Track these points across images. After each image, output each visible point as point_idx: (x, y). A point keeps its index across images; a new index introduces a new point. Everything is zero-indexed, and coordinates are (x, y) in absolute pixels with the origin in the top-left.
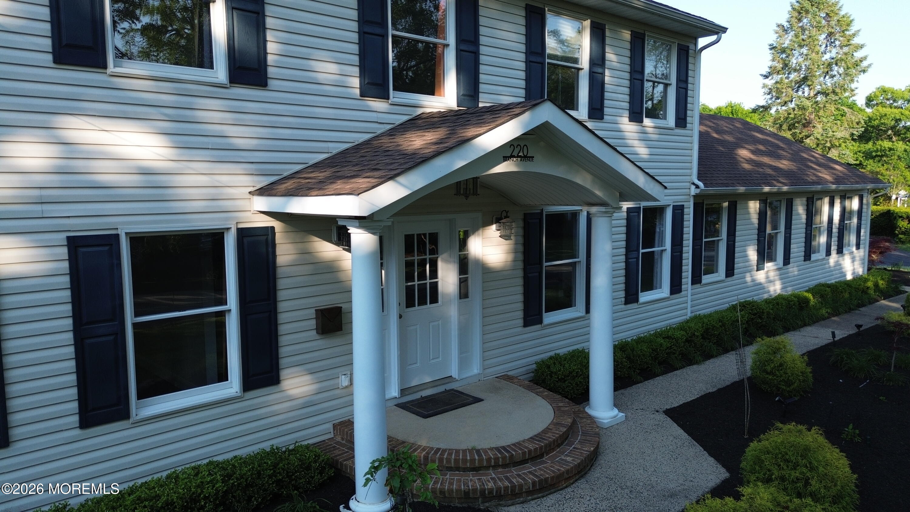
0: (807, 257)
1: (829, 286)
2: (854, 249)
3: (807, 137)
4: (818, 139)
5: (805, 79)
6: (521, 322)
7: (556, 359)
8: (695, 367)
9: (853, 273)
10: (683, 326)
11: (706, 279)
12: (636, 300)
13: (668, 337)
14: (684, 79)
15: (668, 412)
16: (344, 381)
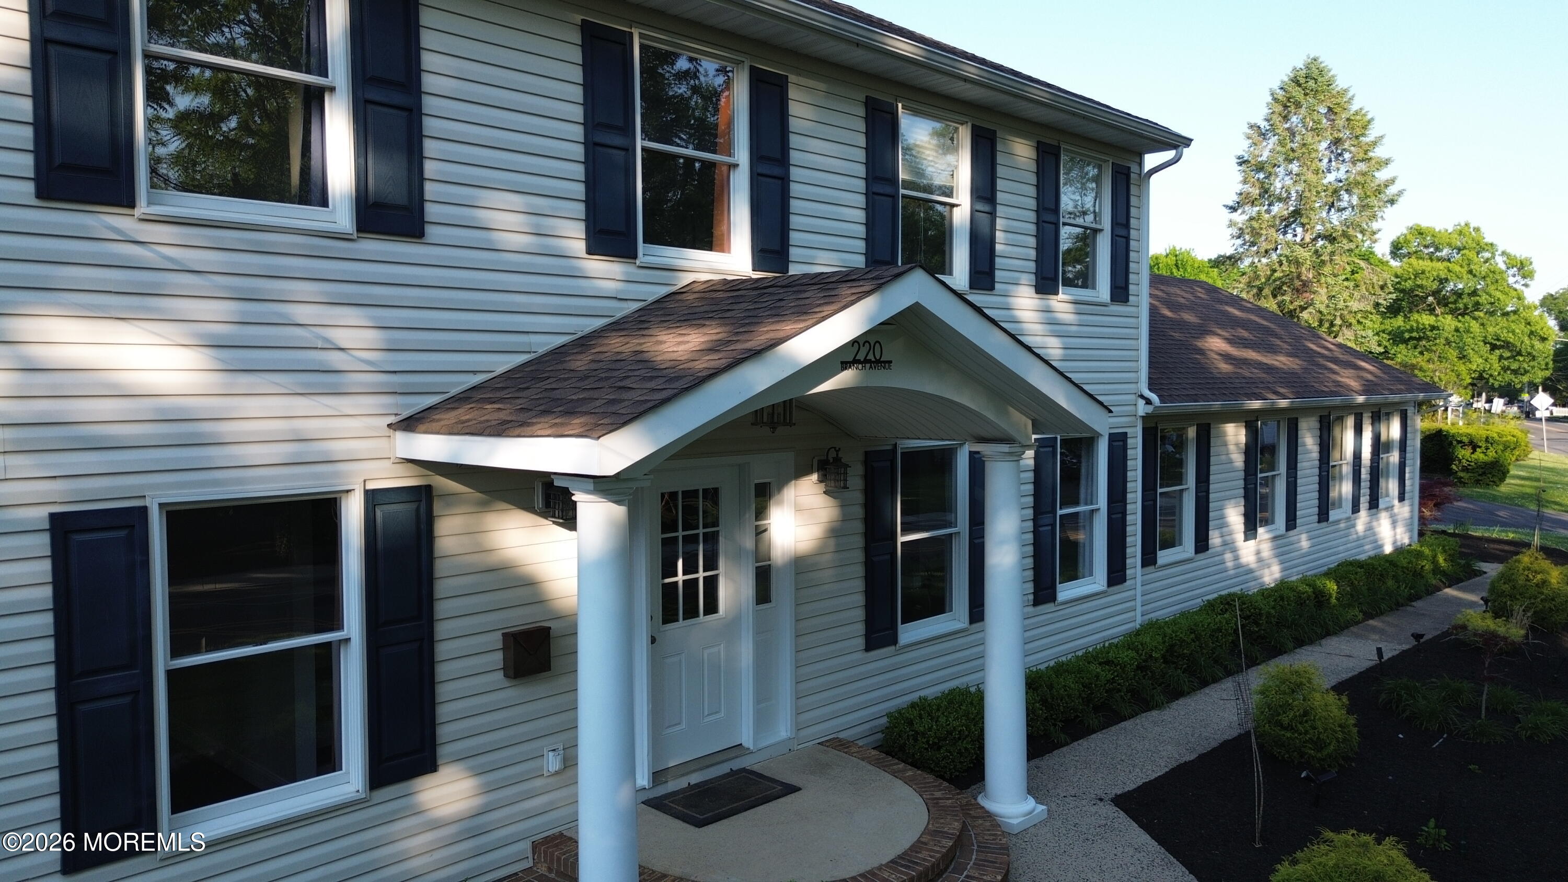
0: (1323, 515)
1: (1360, 564)
2: (1396, 502)
3: (1303, 309)
4: (1320, 312)
5: (1297, 213)
6: (860, 642)
7: (922, 707)
8: (1155, 713)
9: (1395, 542)
11: (1164, 556)
12: (1053, 598)
14: (1122, 222)
15: (1120, 801)
16: (553, 762)
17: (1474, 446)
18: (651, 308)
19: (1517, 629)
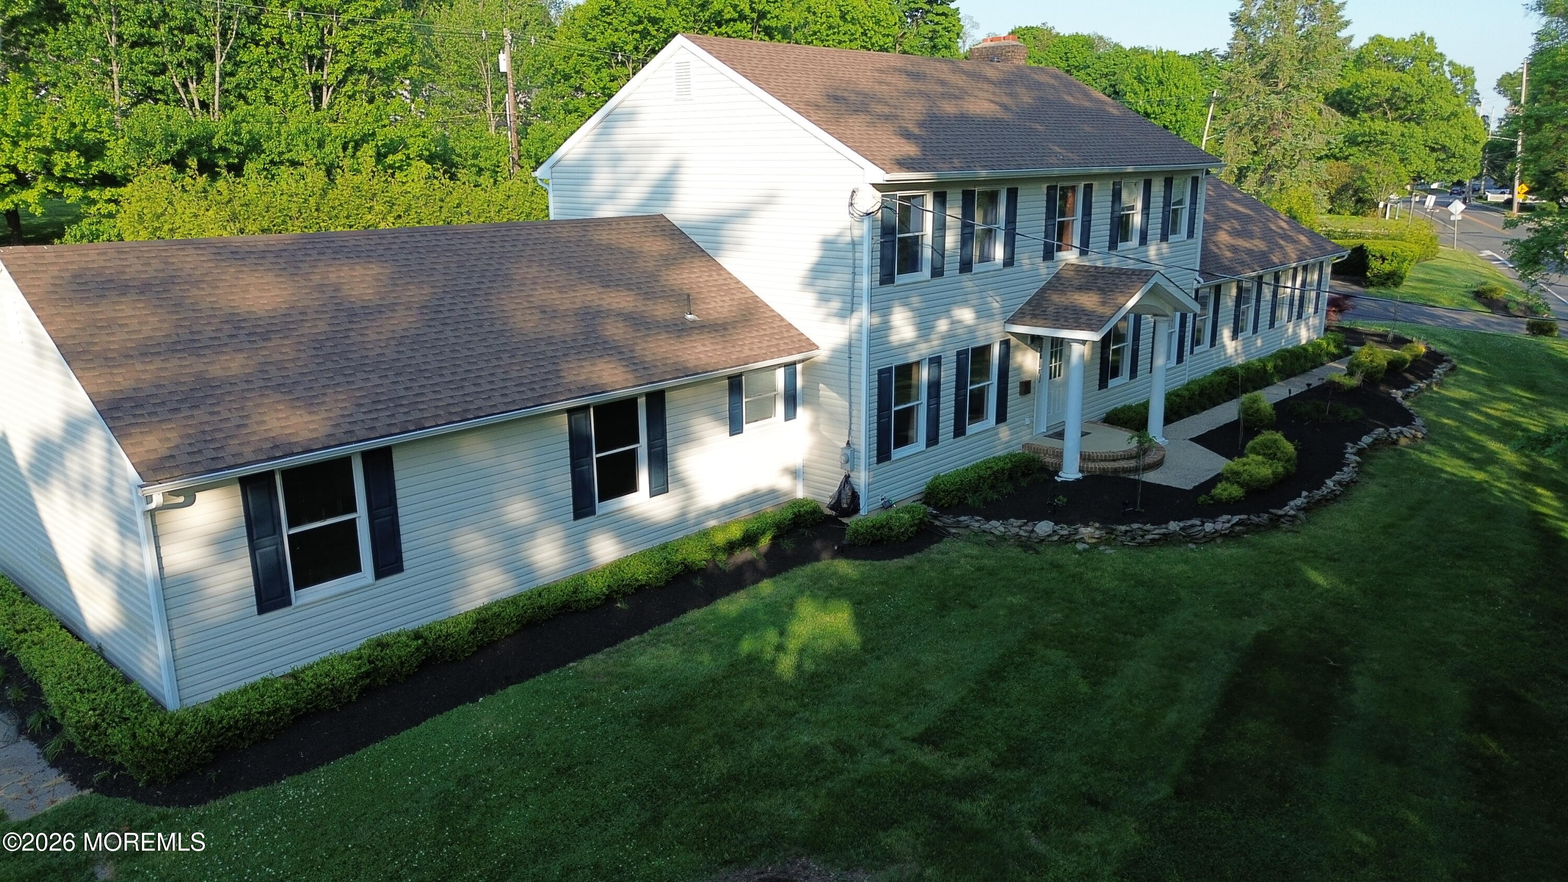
0: (1272, 325)
1: (1288, 351)
2: (1312, 317)
6: (1097, 387)
8: (1196, 416)
9: (1308, 339)
10: (1187, 387)
11: (1198, 349)
13: (1178, 396)
14: (1194, 202)
15: (1191, 440)
16: (1027, 422)
17: (1384, 259)
18: (1057, 277)
19: (1354, 382)
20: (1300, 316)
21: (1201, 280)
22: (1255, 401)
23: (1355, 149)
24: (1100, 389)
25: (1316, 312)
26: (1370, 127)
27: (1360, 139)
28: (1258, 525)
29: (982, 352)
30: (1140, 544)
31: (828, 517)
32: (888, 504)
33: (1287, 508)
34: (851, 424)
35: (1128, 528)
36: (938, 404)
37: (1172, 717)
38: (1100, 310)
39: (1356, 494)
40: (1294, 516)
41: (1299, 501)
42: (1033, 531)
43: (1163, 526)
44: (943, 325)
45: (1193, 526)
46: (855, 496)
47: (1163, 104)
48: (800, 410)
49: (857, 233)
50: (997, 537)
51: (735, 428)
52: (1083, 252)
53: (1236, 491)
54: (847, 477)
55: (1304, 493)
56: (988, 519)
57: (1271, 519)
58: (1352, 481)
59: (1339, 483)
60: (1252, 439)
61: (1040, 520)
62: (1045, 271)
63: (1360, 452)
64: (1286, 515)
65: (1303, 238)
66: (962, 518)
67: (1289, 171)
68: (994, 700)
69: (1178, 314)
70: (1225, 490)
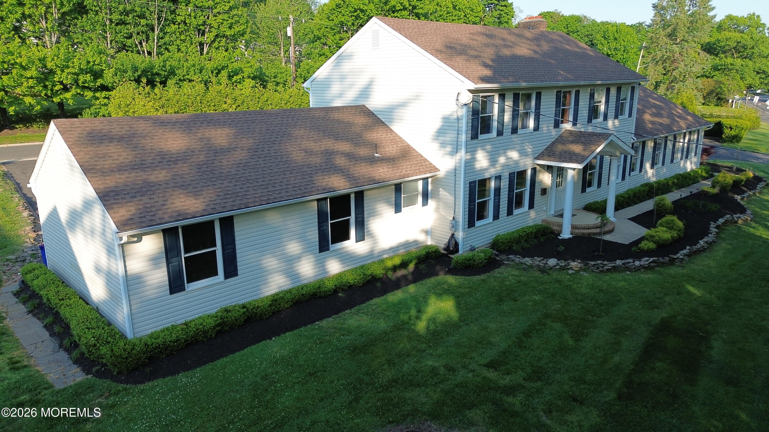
0: (672, 161)
1: (680, 175)
2: (693, 157)
6: (581, 192)
8: (631, 207)
9: (691, 168)
10: (626, 192)
11: (633, 174)
13: (622, 197)
14: (632, 99)
15: (628, 219)
16: (545, 209)
17: (731, 129)
18: (561, 136)
19: (716, 191)
20: (687, 157)
21: (635, 139)
22: (662, 200)
23: (717, 72)
24: (582, 193)
25: (695, 155)
26: (725, 62)
27: (719, 67)
28: (663, 263)
29: (522, 174)
30: (601, 271)
31: (443, 254)
32: (473, 248)
33: (679, 255)
34: (455, 208)
35: (595, 263)
36: (499, 199)
37: (616, 359)
38: (583, 153)
39: (715, 248)
40: (683, 259)
41: (685, 251)
42: (546, 263)
43: (613, 262)
44: (502, 160)
45: (629, 263)
46: (457, 244)
47: (617, 50)
48: (430, 201)
49: (460, 114)
50: (528, 266)
51: (398, 209)
52: (574, 124)
53: (652, 245)
54: (453, 235)
55: (688, 247)
56: (524, 257)
57: (670, 260)
58: (713, 242)
59: (707, 242)
60: (661, 219)
61: (550, 258)
62: (554, 133)
63: (718, 227)
64: (678, 258)
65: (689, 118)
66: (510, 256)
67: (682, 83)
68: (525, 347)
69: (623, 156)
70: (646, 245)
